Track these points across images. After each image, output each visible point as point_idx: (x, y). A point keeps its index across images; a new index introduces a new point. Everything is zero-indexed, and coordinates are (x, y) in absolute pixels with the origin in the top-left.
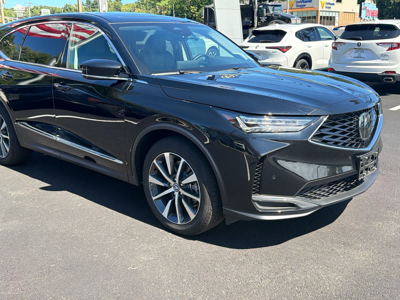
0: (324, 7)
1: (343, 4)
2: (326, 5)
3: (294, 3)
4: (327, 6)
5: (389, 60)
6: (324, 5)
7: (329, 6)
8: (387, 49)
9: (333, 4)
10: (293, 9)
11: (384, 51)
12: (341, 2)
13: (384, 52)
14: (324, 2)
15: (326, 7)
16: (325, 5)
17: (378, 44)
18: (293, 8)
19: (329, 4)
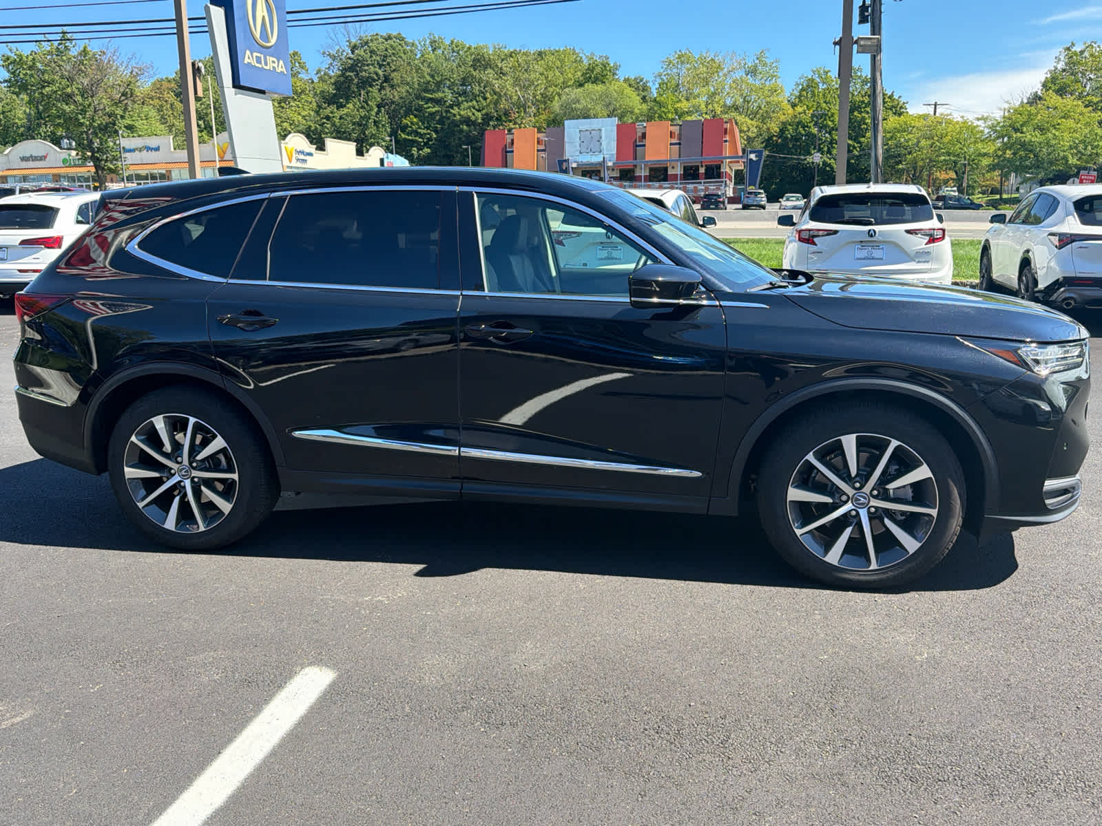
0: (294, 160)
1: (329, 155)
2: (297, 155)
3: (227, 148)
4: (299, 158)
5: (930, 263)
6: (292, 156)
7: (302, 157)
8: (926, 241)
9: (310, 154)
10: (227, 161)
11: (922, 245)
12: (324, 150)
13: (921, 247)
14: (293, 148)
15: (298, 160)
16: (294, 156)
17: (908, 232)
18: (224, 159)
19: (302, 152)
